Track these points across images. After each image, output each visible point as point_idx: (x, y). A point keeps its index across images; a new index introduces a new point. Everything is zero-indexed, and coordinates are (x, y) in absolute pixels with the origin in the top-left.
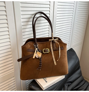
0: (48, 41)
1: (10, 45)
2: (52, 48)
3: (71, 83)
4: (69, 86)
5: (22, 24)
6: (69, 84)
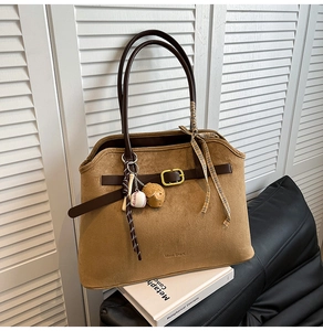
1: (40, 158)
4: (264, 320)
5: (85, 83)
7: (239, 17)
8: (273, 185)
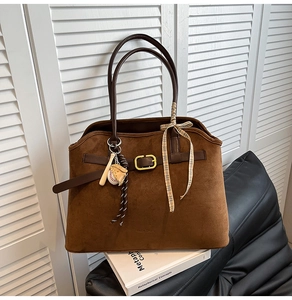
0: (159, 129)
2: (165, 153)
3: (243, 274)
4: (235, 282)
6: (235, 277)
7: (200, 11)
8: (238, 160)
